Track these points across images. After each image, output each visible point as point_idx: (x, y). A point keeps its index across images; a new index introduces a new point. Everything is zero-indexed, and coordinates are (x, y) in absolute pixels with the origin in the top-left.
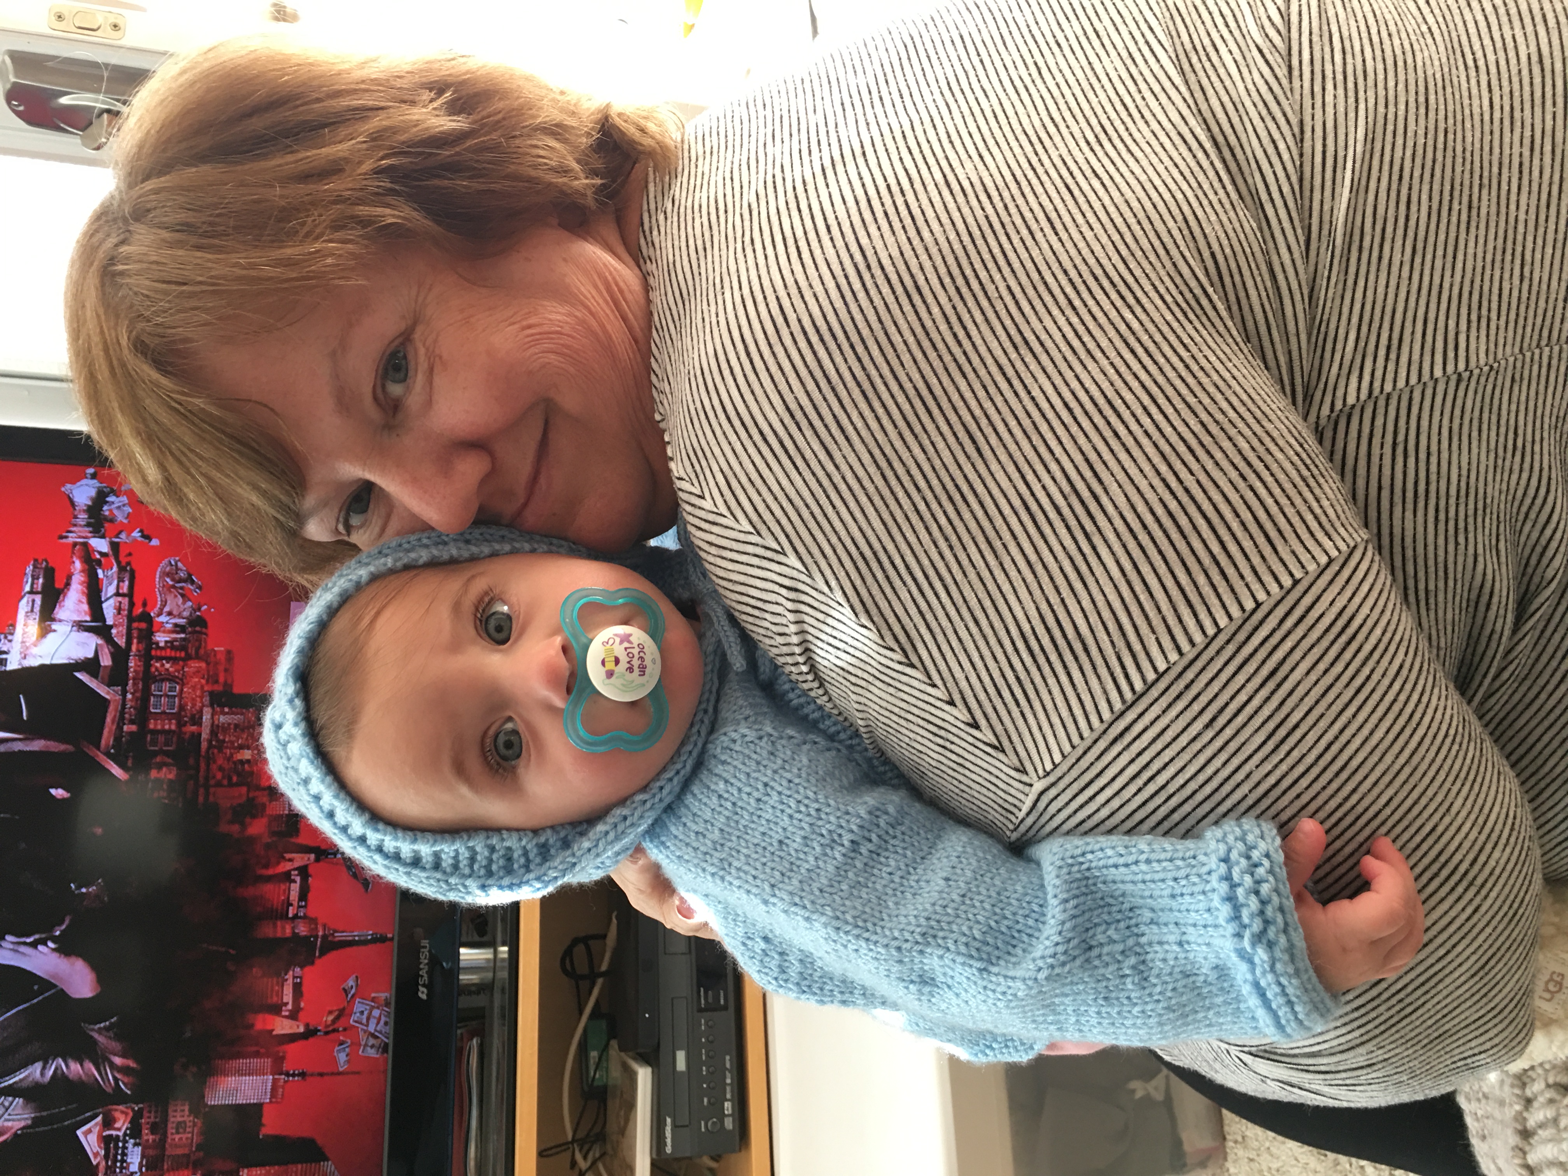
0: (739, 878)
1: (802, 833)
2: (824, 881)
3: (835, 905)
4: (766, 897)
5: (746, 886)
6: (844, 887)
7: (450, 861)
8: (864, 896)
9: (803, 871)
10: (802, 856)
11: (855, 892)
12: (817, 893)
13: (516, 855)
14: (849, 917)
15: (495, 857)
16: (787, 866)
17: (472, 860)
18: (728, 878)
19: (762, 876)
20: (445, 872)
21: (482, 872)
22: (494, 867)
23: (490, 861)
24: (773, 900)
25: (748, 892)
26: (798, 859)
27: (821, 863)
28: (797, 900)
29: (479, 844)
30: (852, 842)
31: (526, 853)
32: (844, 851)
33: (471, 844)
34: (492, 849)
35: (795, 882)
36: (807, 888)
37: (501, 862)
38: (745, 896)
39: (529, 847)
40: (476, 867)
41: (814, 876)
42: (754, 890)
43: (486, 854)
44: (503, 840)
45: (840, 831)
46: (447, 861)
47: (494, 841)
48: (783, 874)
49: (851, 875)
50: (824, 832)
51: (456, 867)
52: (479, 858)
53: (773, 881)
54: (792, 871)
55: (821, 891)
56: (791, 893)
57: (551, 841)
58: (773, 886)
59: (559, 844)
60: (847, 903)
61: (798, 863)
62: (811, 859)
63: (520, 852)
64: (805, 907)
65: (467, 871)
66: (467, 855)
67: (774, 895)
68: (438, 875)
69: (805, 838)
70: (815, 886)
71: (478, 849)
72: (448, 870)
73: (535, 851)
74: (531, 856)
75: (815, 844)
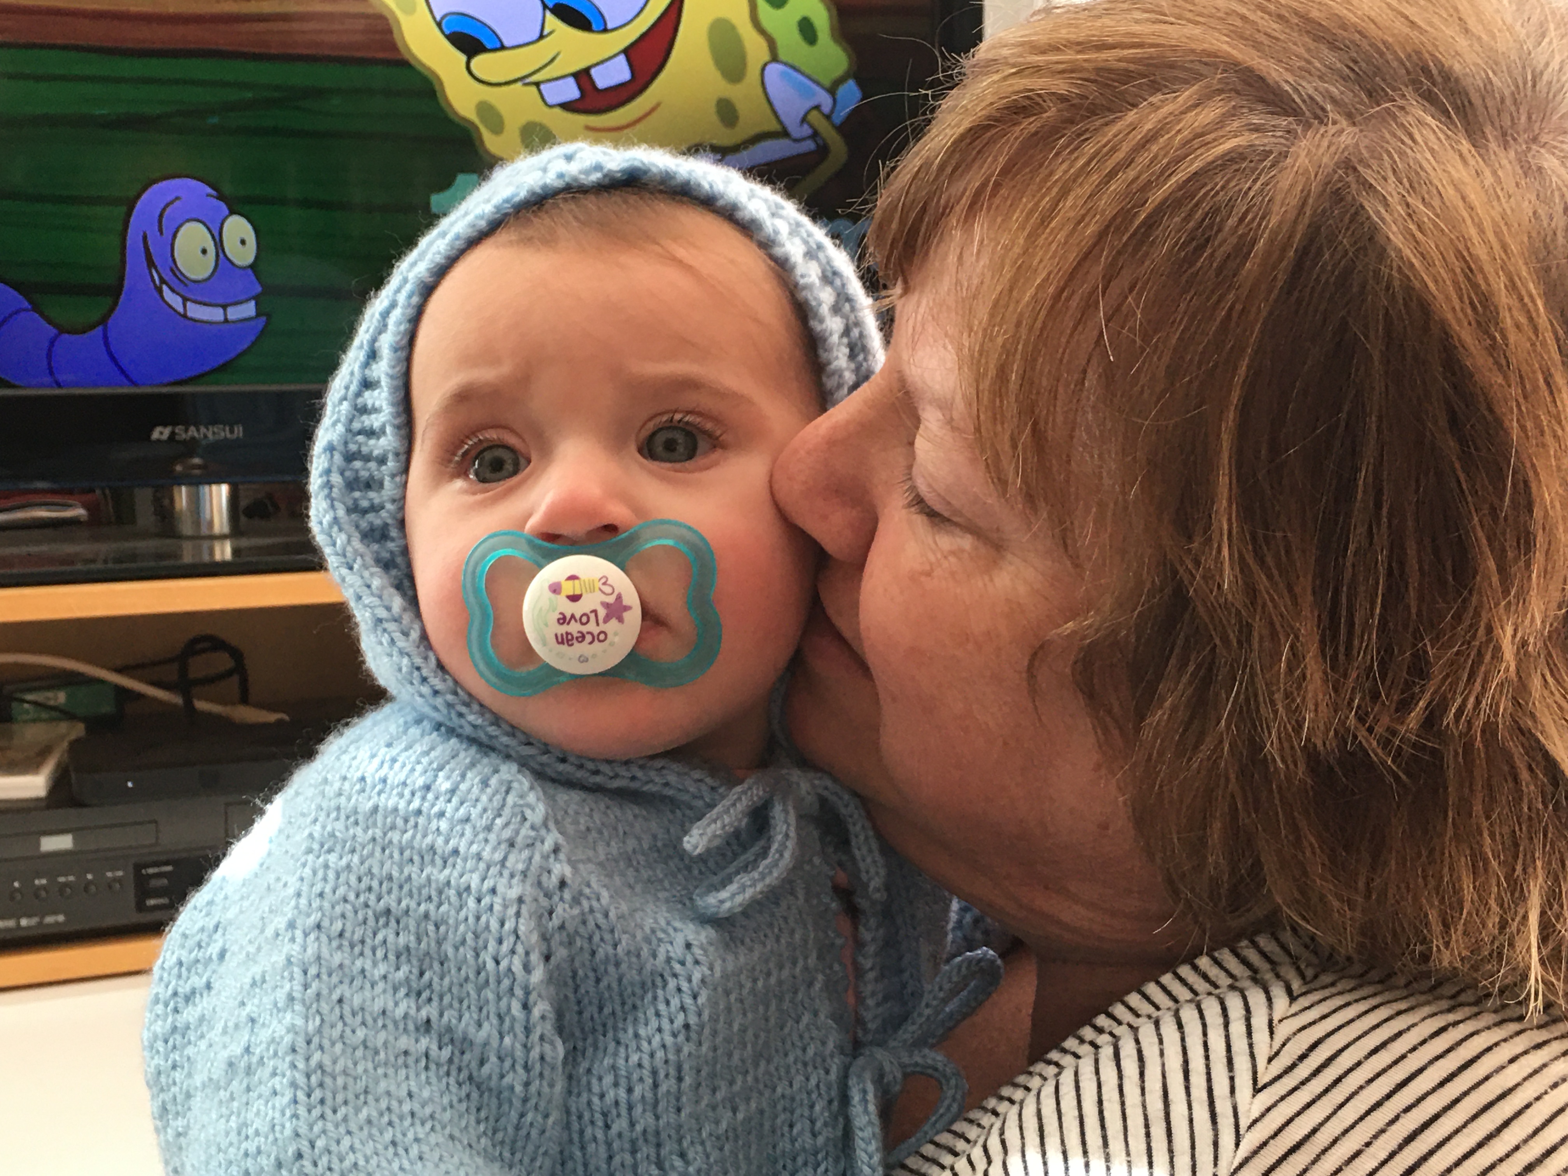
0: (315, 873)
1: (413, 945)
2: (357, 1001)
3: (326, 1031)
4: (299, 923)
5: (305, 888)
6: (361, 1033)
7: (370, 403)
8: (360, 1069)
9: (359, 963)
10: (380, 953)
11: (359, 1053)
12: (335, 997)
13: (372, 494)
14: (317, 1057)
15: (373, 465)
16: (356, 937)
17: (371, 433)
18: (311, 857)
19: (326, 905)
20: (358, 394)
21: (353, 447)
22: (357, 464)
23: (367, 458)
24: (299, 933)
25: (299, 895)
26: (374, 950)
27: (381, 985)
28: (313, 971)
29: (388, 442)
30: (428, 1021)
31: (375, 508)
32: (413, 1012)
33: (389, 430)
34: (382, 461)
35: (337, 958)
36: (335, 979)
37: (364, 474)
38: (291, 891)
39: (383, 513)
40: (361, 438)
41: (357, 983)
42: (303, 901)
43: (376, 453)
44: (393, 476)
45: (435, 998)
46: (370, 398)
47: (391, 464)
48: (341, 935)
49: (382, 1036)
50: (427, 976)
51: (364, 410)
52: (372, 442)
53: (326, 923)
54: (352, 946)
55: (340, 1001)
56: (319, 958)
57: (391, 545)
58: (319, 926)
59: (386, 555)
60: (339, 1047)
61: (368, 952)
62: (382, 968)
63: (377, 501)
64: (306, 986)
65: (356, 426)
66: (376, 425)
67: (306, 935)
68: (353, 388)
69: (408, 949)
70: (344, 990)
71: (383, 441)
72: (360, 400)
73: (378, 522)
74: (370, 517)
75: (405, 969)
